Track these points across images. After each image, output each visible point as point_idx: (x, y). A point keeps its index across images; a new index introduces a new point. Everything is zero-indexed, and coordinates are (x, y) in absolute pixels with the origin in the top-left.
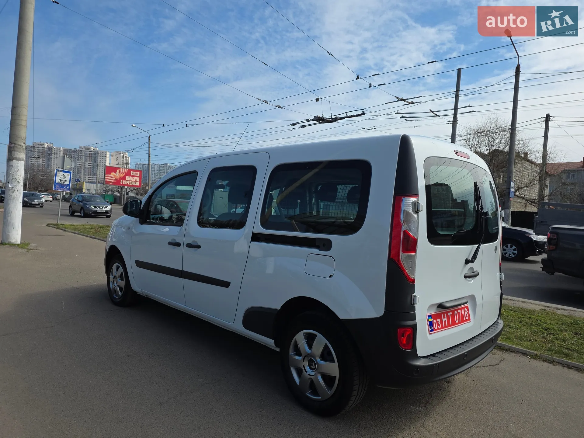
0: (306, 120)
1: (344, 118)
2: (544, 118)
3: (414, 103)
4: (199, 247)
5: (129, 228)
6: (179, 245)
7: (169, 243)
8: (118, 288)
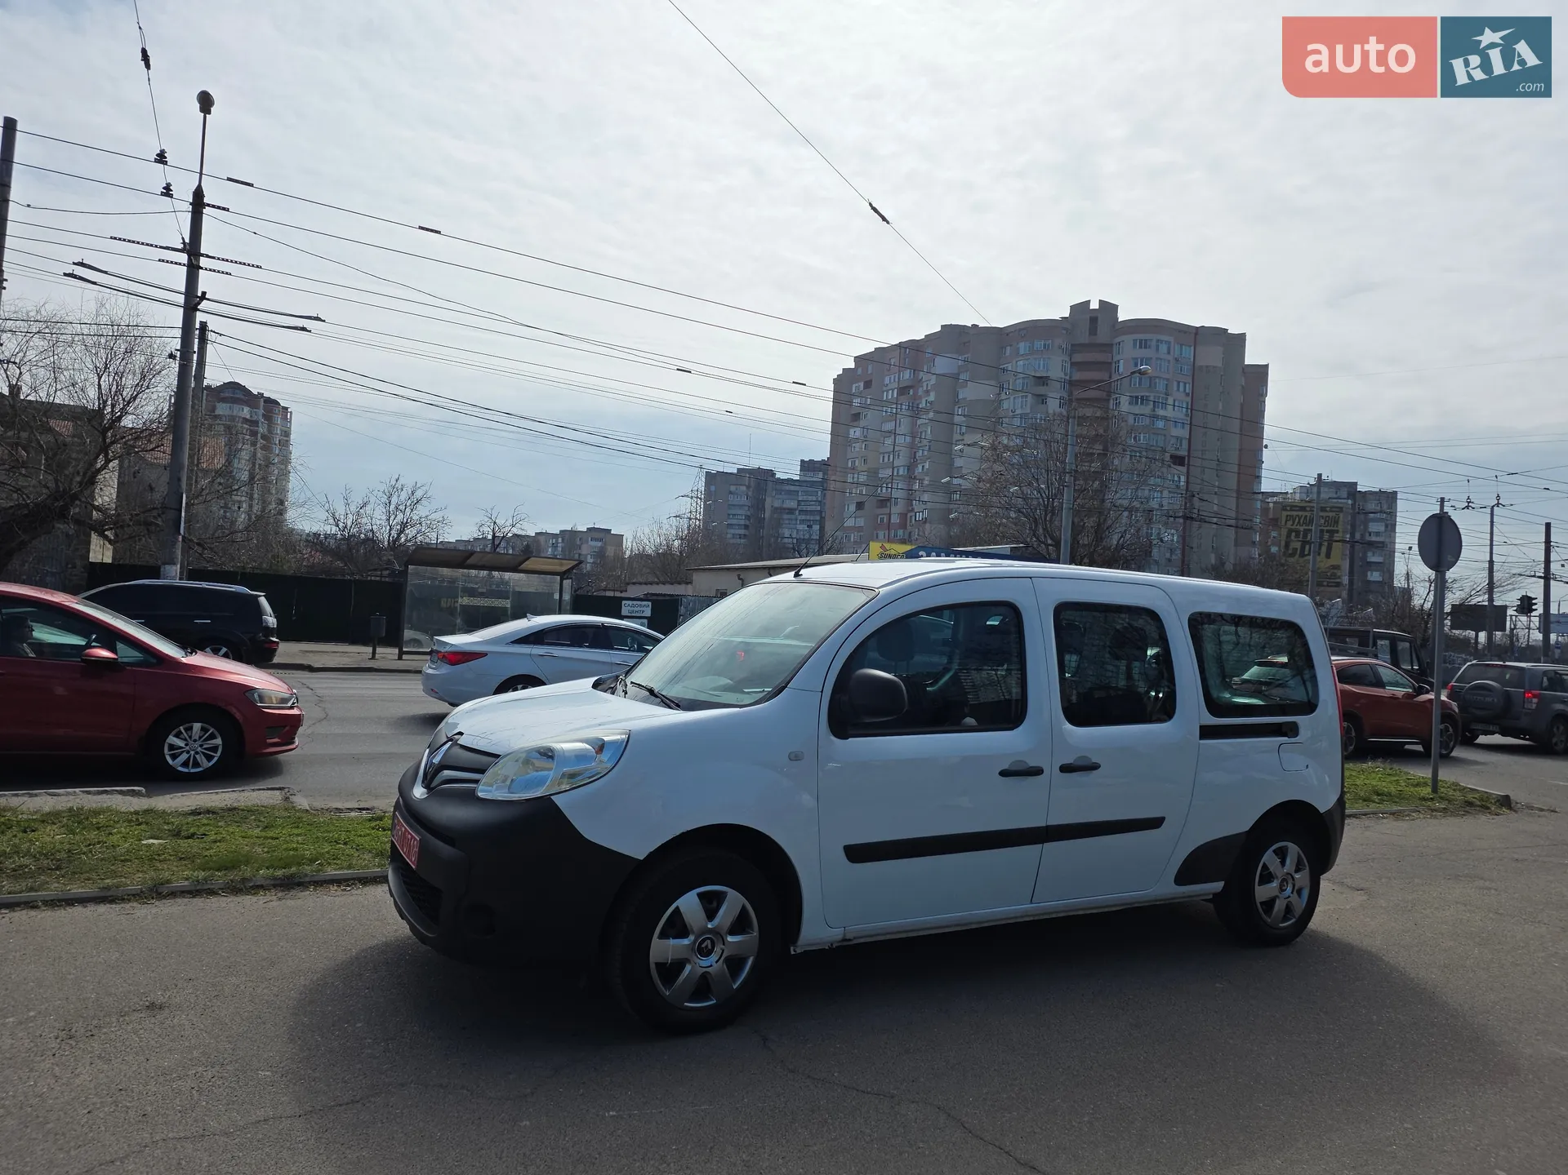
4: (1095, 767)
5: (795, 757)
6: (1037, 772)
7: (1004, 773)
8: (725, 967)
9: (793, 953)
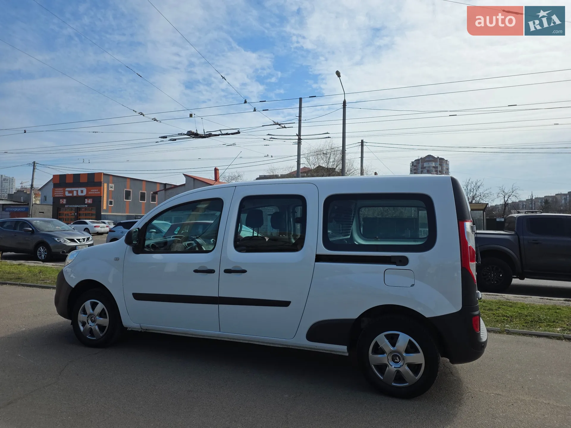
0: (179, 134)
1: (218, 135)
2: (360, 143)
3: (286, 128)
4: (244, 271)
5: (117, 259)
6: (212, 271)
7: (196, 271)
8: (97, 328)
9: (128, 330)
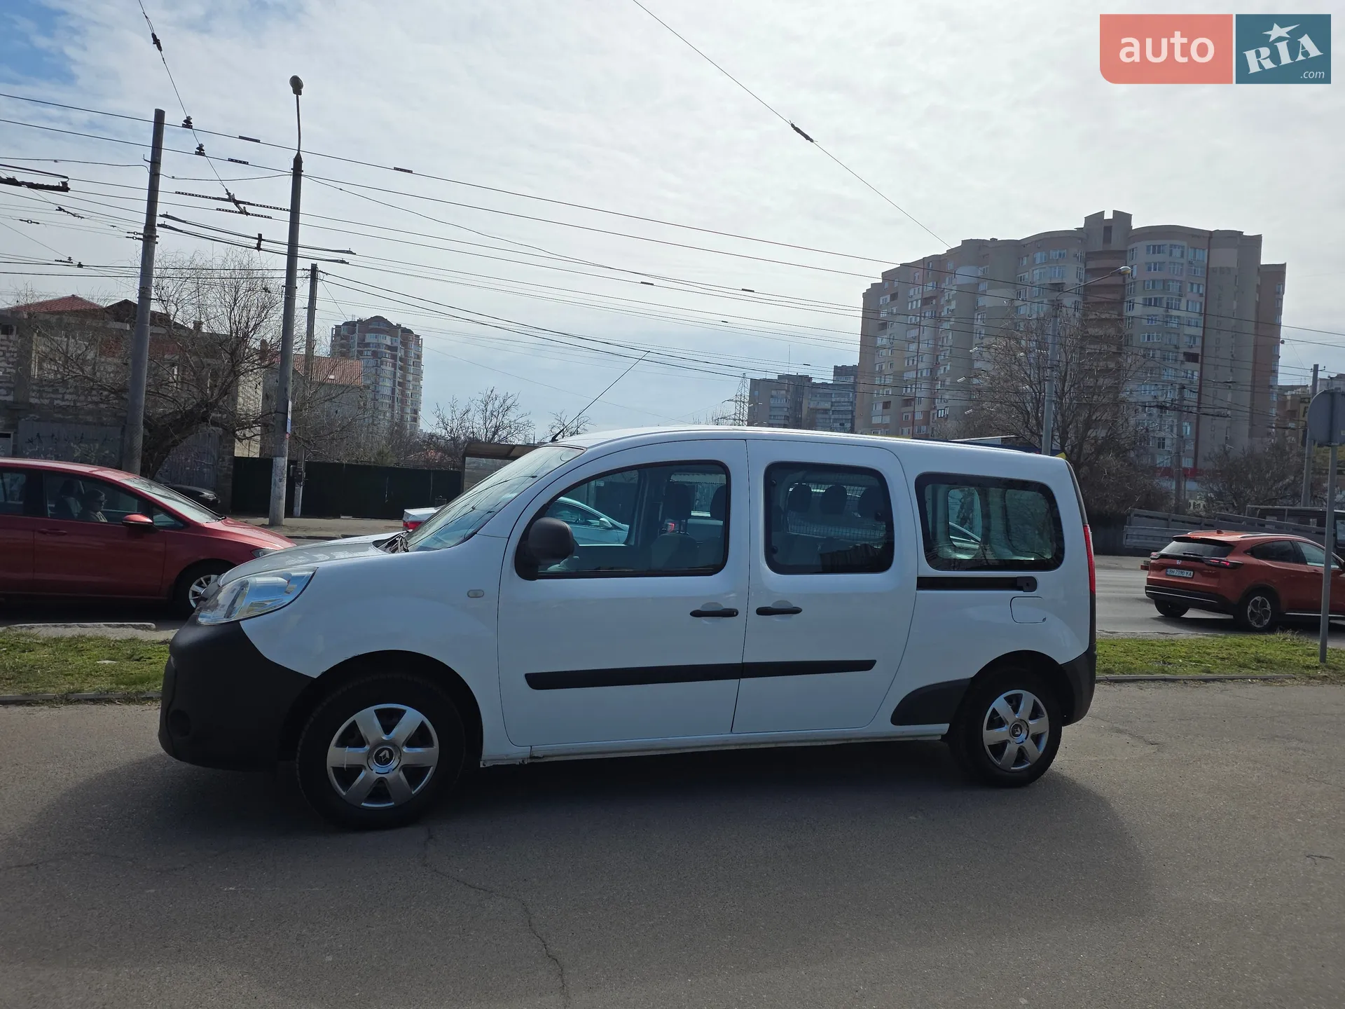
2: (309, 270)
3: (247, 214)
4: (796, 611)
5: (475, 594)
6: (731, 613)
7: (696, 614)
8: (401, 774)
9: (481, 766)
